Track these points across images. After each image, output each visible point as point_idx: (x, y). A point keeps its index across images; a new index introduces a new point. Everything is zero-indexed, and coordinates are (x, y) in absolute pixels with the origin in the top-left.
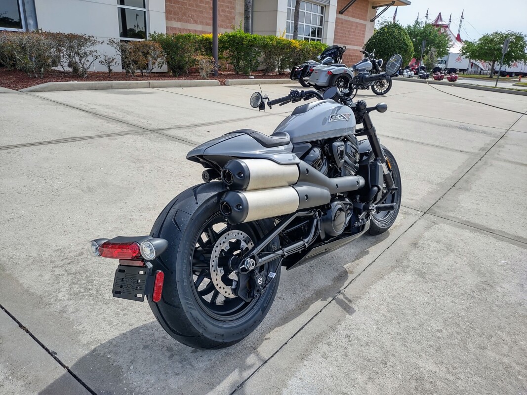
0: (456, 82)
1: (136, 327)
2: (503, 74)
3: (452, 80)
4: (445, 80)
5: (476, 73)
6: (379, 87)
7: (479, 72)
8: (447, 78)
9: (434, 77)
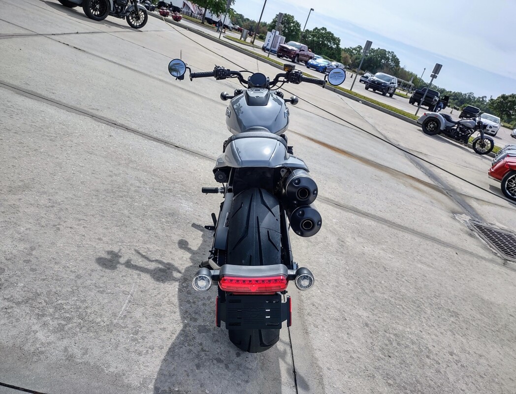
0: (179, 22)
1: (168, 349)
2: (210, 21)
3: (177, 19)
4: (170, 18)
5: (187, 13)
6: (134, 19)
7: (190, 14)
8: (172, 16)
9: (160, 12)
